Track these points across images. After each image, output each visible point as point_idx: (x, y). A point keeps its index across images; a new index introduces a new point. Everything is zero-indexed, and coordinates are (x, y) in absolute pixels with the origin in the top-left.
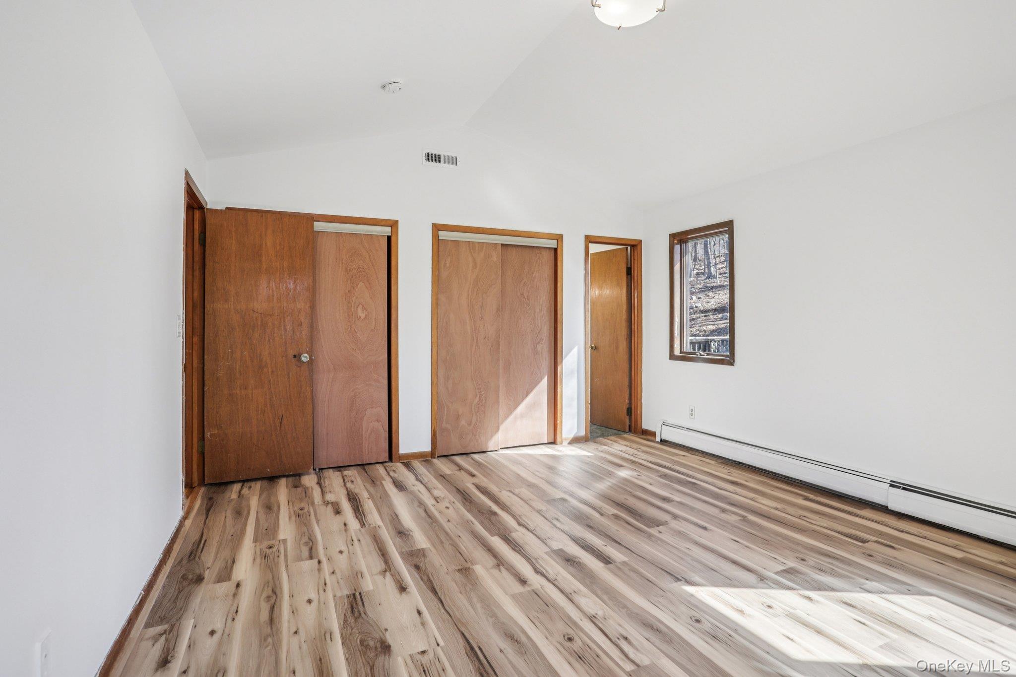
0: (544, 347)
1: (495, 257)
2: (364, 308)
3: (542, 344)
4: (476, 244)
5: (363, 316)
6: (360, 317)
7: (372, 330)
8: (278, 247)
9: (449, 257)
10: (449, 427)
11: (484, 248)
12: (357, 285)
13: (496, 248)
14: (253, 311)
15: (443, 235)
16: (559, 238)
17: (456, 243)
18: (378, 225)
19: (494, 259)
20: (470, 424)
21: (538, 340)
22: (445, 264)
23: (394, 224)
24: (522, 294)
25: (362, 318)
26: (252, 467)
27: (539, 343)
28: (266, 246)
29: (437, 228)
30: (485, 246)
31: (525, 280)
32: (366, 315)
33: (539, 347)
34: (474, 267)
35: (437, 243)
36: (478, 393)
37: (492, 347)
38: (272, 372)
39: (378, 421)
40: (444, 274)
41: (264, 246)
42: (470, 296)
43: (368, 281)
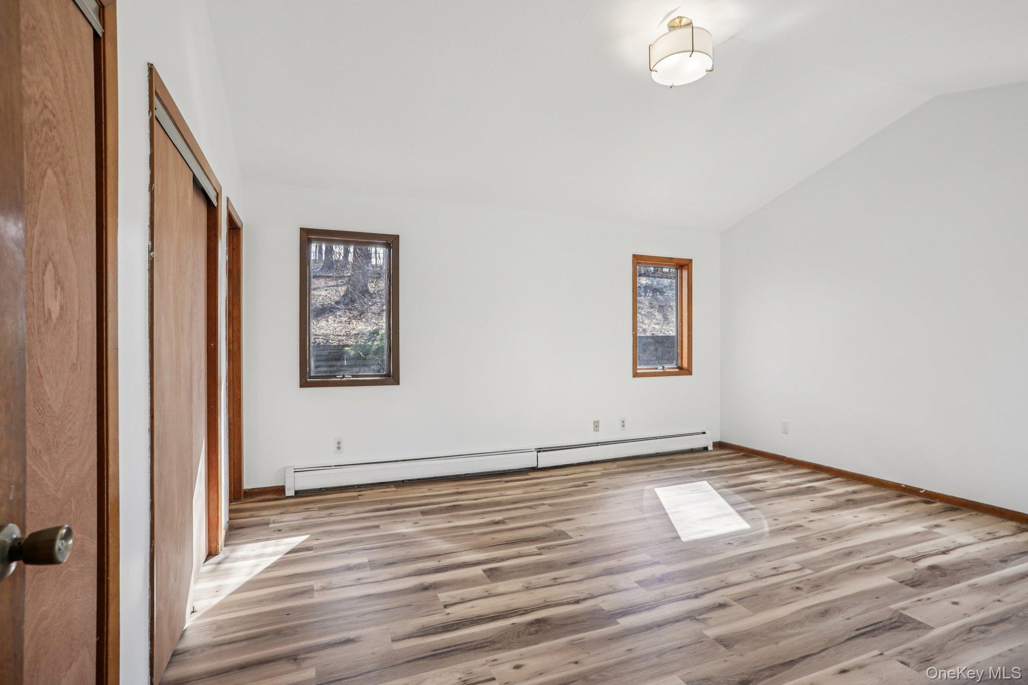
1: (191, 200)
11: (184, 172)
13: (190, 180)
16: (220, 192)
17: (166, 139)
19: (190, 203)
34: (178, 210)
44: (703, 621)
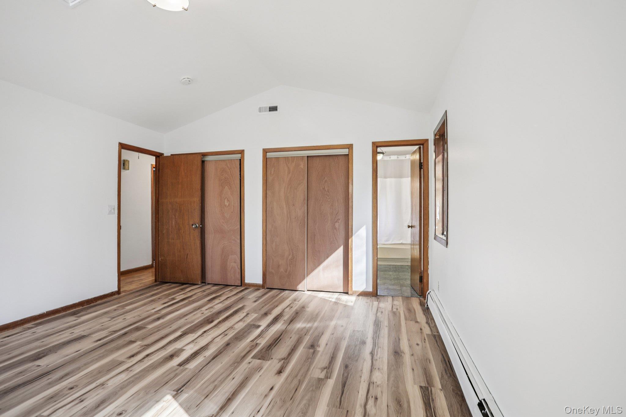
0: (340, 225)
1: (303, 165)
2: (228, 201)
3: (339, 222)
4: (290, 158)
5: (227, 204)
6: (226, 205)
7: (232, 212)
8: (186, 171)
9: (273, 168)
10: (273, 271)
11: (295, 160)
12: (225, 188)
13: (303, 159)
14: (176, 202)
15: (269, 155)
16: (350, 147)
17: (277, 159)
18: (234, 154)
19: (302, 166)
20: (286, 272)
21: (336, 220)
22: (271, 173)
23: (242, 152)
24: (324, 189)
25: (227, 205)
26: (176, 277)
27: (336, 222)
28: (181, 171)
29: (265, 151)
30: (295, 159)
31: (325, 179)
32: (229, 204)
33: (337, 225)
34: (289, 172)
35: (266, 160)
36: (291, 253)
37: (300, 223)
38: (184, 232)
39: (235, 262)
40: (270, 178)
41: (180, 171)
42: (286, 191)
43: (230, 185)
44: (142, 346)
